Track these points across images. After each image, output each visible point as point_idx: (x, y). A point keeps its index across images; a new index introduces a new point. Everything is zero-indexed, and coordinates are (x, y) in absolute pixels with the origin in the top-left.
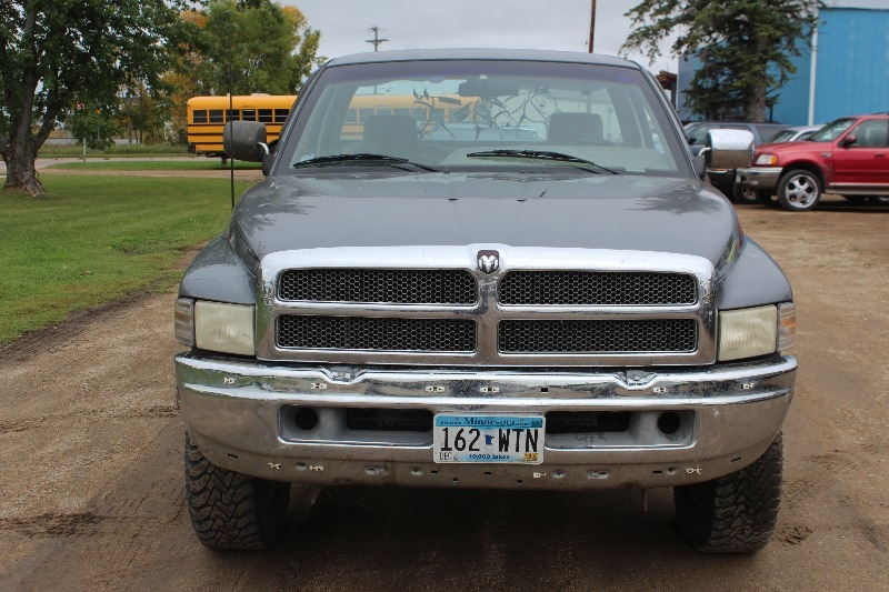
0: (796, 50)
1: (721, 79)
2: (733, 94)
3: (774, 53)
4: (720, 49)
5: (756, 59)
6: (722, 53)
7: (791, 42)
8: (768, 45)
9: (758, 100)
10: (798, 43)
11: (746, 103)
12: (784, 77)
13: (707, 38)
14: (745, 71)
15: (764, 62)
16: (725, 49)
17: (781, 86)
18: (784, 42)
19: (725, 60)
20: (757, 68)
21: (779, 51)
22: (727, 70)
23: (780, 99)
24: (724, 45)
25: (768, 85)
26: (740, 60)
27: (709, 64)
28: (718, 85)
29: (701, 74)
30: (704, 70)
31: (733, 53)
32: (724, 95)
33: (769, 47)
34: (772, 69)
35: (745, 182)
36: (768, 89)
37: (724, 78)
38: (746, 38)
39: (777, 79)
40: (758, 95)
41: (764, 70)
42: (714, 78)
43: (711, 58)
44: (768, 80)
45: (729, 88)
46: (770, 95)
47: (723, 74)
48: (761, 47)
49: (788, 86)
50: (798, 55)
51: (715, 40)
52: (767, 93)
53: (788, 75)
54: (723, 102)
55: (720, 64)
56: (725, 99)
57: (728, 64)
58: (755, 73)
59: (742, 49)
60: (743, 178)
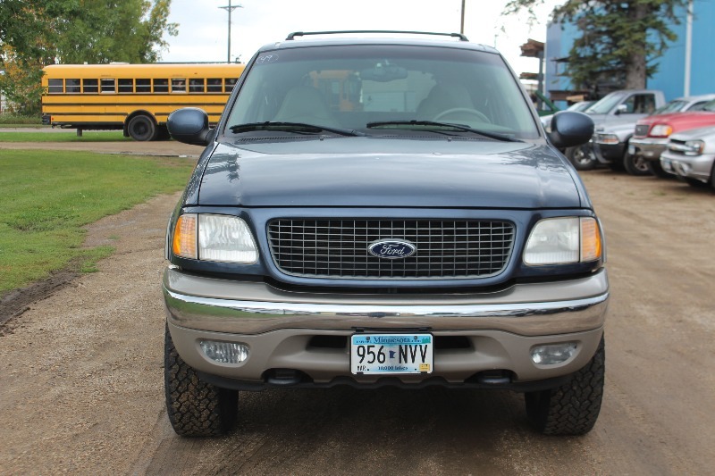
0: (675, 18)
1: (599, 48)
2: (613, 63)
3: (654, 21)
4: (599, 17)
5: (636, 27)
6: (602, 21)
7: (670, 10)
8: (647, 12)
9: (638, 69)
10: (677, 10)
11: (625, 71)
12: (663, 45)
13: (584, 6)
14: (626, 39)
15: (643, 29)
16: (604, 17)
17: (660, 54)
18: (663, 9)
19: (604, 29)
20: (637, 36)
21: (659, 19)
22: (605, 38)
23: (660, 68)
24: (604, 13)
25: (648, 53)
26: (621, 28)
27: (588, 33)
28: (596, 54)
29: (581, 43)
30: (583, 39)
31: (613, 21)
32: (602, 64)
33: (649, 15)
34: (652, 37)
35: (639, 153)
36: (648, 58)
37: (603, 46)
38: (625, 6)
39: (658, 47)
40: (638, 64)
41: (644, 38)
42: (592, 46)
43: (589, 27)
44: (647, 49)
45: (609, 57)
46: (650, 64)
47: (601, 42)
48: (640, 15)
49: (667, 53)
50: (678, 23)
51: (592, 8)
52: (647, 62)
53: (668, 43)
54: (601, 72)
55: (600, 33)
56: (604, 68)
57: (608, 33)
58: (636, 42)
59: (621, 16)
60: (637, 149)
